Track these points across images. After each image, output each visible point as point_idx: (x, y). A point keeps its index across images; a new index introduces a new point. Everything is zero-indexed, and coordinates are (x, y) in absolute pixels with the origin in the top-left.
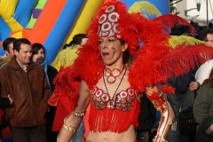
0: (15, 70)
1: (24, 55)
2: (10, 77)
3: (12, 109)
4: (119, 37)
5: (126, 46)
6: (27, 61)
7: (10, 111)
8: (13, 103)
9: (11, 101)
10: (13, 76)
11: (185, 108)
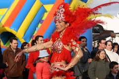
0: (10, 51)
1: (14, 45)
2: (7, 55)
3: (8, 69)
4: (64, 20)
5: (68, 24)
6: (15, 48)
7: (6, 70)
8: (8, 66)
9: (7, 65)
10: (9, 54)
11: (86, 70)
